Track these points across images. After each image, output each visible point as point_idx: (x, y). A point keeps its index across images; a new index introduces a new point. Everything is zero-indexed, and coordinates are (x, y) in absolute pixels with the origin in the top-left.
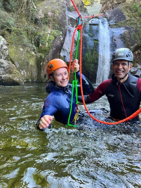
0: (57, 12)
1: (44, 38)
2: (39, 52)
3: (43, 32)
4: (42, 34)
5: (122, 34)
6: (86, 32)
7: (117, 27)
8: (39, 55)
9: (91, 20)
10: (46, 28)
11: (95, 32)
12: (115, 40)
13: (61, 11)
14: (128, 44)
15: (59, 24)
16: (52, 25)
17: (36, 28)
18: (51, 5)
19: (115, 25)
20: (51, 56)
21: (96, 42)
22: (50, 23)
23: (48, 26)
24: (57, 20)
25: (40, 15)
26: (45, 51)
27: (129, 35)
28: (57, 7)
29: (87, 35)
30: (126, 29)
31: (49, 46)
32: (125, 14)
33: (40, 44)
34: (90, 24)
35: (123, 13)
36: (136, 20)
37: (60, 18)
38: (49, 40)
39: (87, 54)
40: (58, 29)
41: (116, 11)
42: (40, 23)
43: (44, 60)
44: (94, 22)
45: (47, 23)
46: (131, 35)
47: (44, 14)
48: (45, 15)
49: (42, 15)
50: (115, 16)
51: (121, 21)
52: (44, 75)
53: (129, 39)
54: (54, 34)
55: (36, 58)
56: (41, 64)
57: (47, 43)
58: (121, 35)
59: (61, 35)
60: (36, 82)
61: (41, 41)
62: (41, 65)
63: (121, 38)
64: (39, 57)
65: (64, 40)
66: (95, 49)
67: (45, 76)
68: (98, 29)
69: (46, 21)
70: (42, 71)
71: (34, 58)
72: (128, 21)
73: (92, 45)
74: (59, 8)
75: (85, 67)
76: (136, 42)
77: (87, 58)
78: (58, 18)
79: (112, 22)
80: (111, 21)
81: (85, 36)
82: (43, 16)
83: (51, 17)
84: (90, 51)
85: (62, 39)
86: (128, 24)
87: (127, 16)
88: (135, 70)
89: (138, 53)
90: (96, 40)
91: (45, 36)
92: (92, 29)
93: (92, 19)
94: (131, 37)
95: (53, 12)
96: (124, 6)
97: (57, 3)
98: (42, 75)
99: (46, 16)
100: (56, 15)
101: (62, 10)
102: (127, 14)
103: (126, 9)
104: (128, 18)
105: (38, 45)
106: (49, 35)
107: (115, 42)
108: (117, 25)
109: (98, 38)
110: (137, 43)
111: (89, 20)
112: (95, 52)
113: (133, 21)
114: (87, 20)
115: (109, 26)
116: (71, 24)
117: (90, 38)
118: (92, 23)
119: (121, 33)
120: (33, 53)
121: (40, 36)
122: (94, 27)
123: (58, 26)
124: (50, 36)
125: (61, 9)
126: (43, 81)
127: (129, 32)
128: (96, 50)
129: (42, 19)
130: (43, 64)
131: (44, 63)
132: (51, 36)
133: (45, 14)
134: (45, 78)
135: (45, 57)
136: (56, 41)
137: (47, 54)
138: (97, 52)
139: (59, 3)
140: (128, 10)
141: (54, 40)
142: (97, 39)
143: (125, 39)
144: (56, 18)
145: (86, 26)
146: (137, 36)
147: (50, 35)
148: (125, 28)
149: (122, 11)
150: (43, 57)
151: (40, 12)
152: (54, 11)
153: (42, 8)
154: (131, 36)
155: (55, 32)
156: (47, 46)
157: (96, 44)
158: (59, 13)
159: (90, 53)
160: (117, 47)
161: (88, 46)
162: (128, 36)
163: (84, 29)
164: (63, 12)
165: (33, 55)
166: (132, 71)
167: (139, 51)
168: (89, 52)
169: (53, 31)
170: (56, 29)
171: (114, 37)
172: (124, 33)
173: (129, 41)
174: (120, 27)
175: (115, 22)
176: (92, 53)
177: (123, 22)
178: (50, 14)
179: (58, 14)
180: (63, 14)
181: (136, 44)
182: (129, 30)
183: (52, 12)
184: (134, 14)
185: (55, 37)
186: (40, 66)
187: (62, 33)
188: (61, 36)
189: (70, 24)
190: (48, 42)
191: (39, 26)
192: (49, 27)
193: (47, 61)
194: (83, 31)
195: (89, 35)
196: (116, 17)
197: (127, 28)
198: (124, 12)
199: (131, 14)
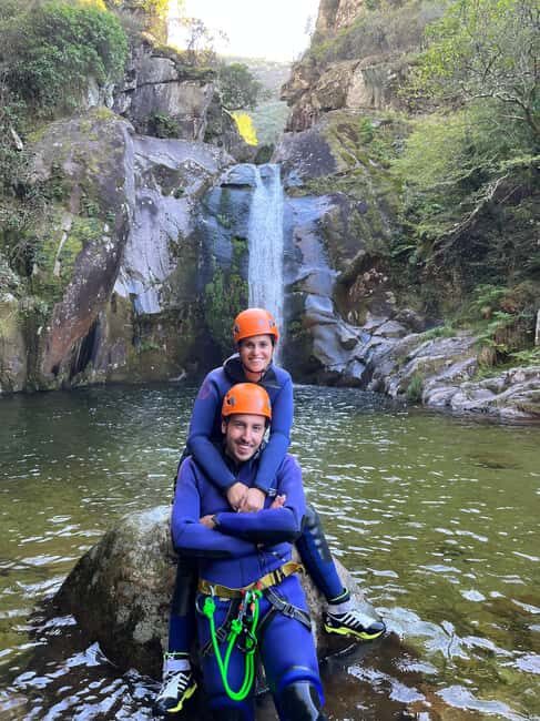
0: (95, 160)
1: (46, 247)
2: (31, 293)
3: (44, 227)
4: (43, 234)
5: (319, 220)
6: (208, 212)
7: (307, 195)
8: (30, 302)
9: (228, 171)
10: (56, 212)
11: (236, 212)
12: (299, 240)
13: (106, 158)
14: (339, 252)
15: (99, 199)
16: (78, 201)
17: (22, 215)
18: (74, 138)
19: (302, 187)
20: (73, 305)
21: (240, 244)
22: (69, 197)
23: (66, 205)
24: (94, 188)
25: (37, 172)
26: (51, 289)
27: (341, 223)
28: (96, 145)
29: (210, 223)
30: (334, 202)
31: (62, 274)
32: (336, 150)
33: (35, 266)
34: (223, 186)
35: (329, 149)
36: (365, 172)
37: (101, 182)
38: (65, 253)
39: (210, 287)
40: (99, 216)
41: (310, 140)
42: (37, 199)
43: (47, 319)
44: (236, 179)
45: (59, 198)
46: (346, 223)
47: (49, 167)
48: (53, 170)
49: (44, 171)
50: (304, 156)
51: (319, 175)
52: (49, 369)
53: (341, 234)
54: (81, 233)
55: (21, 314)
56: (39, 333)
57: (58, 264)
58: (315, 221)
59: (104, 234)
60: (23, 393)
61: (37, 256)
62: (37, 337)
63: (317, 233)
64: (30, 308)
65: (120, 248)
66: (235, 268)
67: (55, 370)
68: (247, 201)
69: (56, 190)
70: (44, 355)
71: (12, 315)
72: (342, 174)
73: (228, 254)
74: (102, 147)
75: (207, 327)
76: (362, 246)
77: (211, 298)
78: (96, 181)
79: (293, 179)
80: (291, 175)
81: (204, 226)
82: (47, 175)
83: (74, 178)
84: (222, 277)
85: (109, 247)
86: (341, 184)
87: (339, 159)
88: (355, 337)
89: (371, 280)
90: (238, 239)
91: (52, 240)
92: (227, 200)
93: (234, 164)
94: (346, 229)
95: (81, 161)
96: (334, 124)
97: (95, 132)
98: (45, 367)
99: (57, 173)
100: (88, 171)
101: (111, 154)
102: (342, 150)
103: (340, 134)
104: (342, 166)
105: (28, 271)
106: (65, 237)
107: (299, 244)
108: (309, 188)
109: (246, 233)
110: (365, 249)
111: (221, 171)
112: (235, 278)
113: (355, 174)
114: (214, 170)
115: (286, 189)
116: (161, 185)
117: (223, 231)
118: (231, 182)
119: (318, 216)
120: (10, 297)
121: (33, 240)
122: (236, 195)
123: (97, 205)
124: (67, 241)
125: (109, 150)
126: (50, 388)
127: (341, 214)
128: (238, 273)
129: (42, 185)
130: (44, 331)
131: (49, 328)
132: (71, 239)
133: (53, 168)
134: (56, 375)
135: (49, 309)
136: (89, 257)
137: (56, 301)
138: (244, 277)
139: (100, 132)
140: (344, 136)
141: (82, 254)
142: (241, 236)
143: (328, 236)
144: (90, 180)
145: (211, 189)
146: (365, 226)
147: (69, 235)
148: (330, 199)
149: (328, 141)
150: (45, 309)
151: (38, 161)
152: (83, 157)
153: (45, 146)
154: (346, 225)
155: (86, 227)
156: (58, 274)
157: (238, 252)
158: (100, 165)
159: (220, 283)
160: (305, 261)
161: (214, 258)
162: (339, 225)
163: (204, 201)
164: (113, 161)
165: (8, 305)
166: (344, 340)
167: (373, 270)
168: (217, 279)
169: (80, 222)
170: (90, 216)
171: (296, 229)
172: (327, 217)
173: (341, 242)
174: (317, 194)
175: (304, 179)
176: (227, 282)
177: (325, 179)
178: (69, 167)
179: (96, 169)
180: (116, 167)
181: (361, 252)
182: (341, 206)
183: (78, 162)
184: (362, 149)
185: (86, 244)
186: (33, 338)
187: (111, 227)
188: (105, 239)
189: (158, 187)
190: (60, 260)
191: (33, 207)
192: (68, 210)
193: (58, 322)
194: (201, 209)
195: (219, 223)
196: (308, 162)
197: (336, 200)
198: (330, 145)
199: (352, 150)
